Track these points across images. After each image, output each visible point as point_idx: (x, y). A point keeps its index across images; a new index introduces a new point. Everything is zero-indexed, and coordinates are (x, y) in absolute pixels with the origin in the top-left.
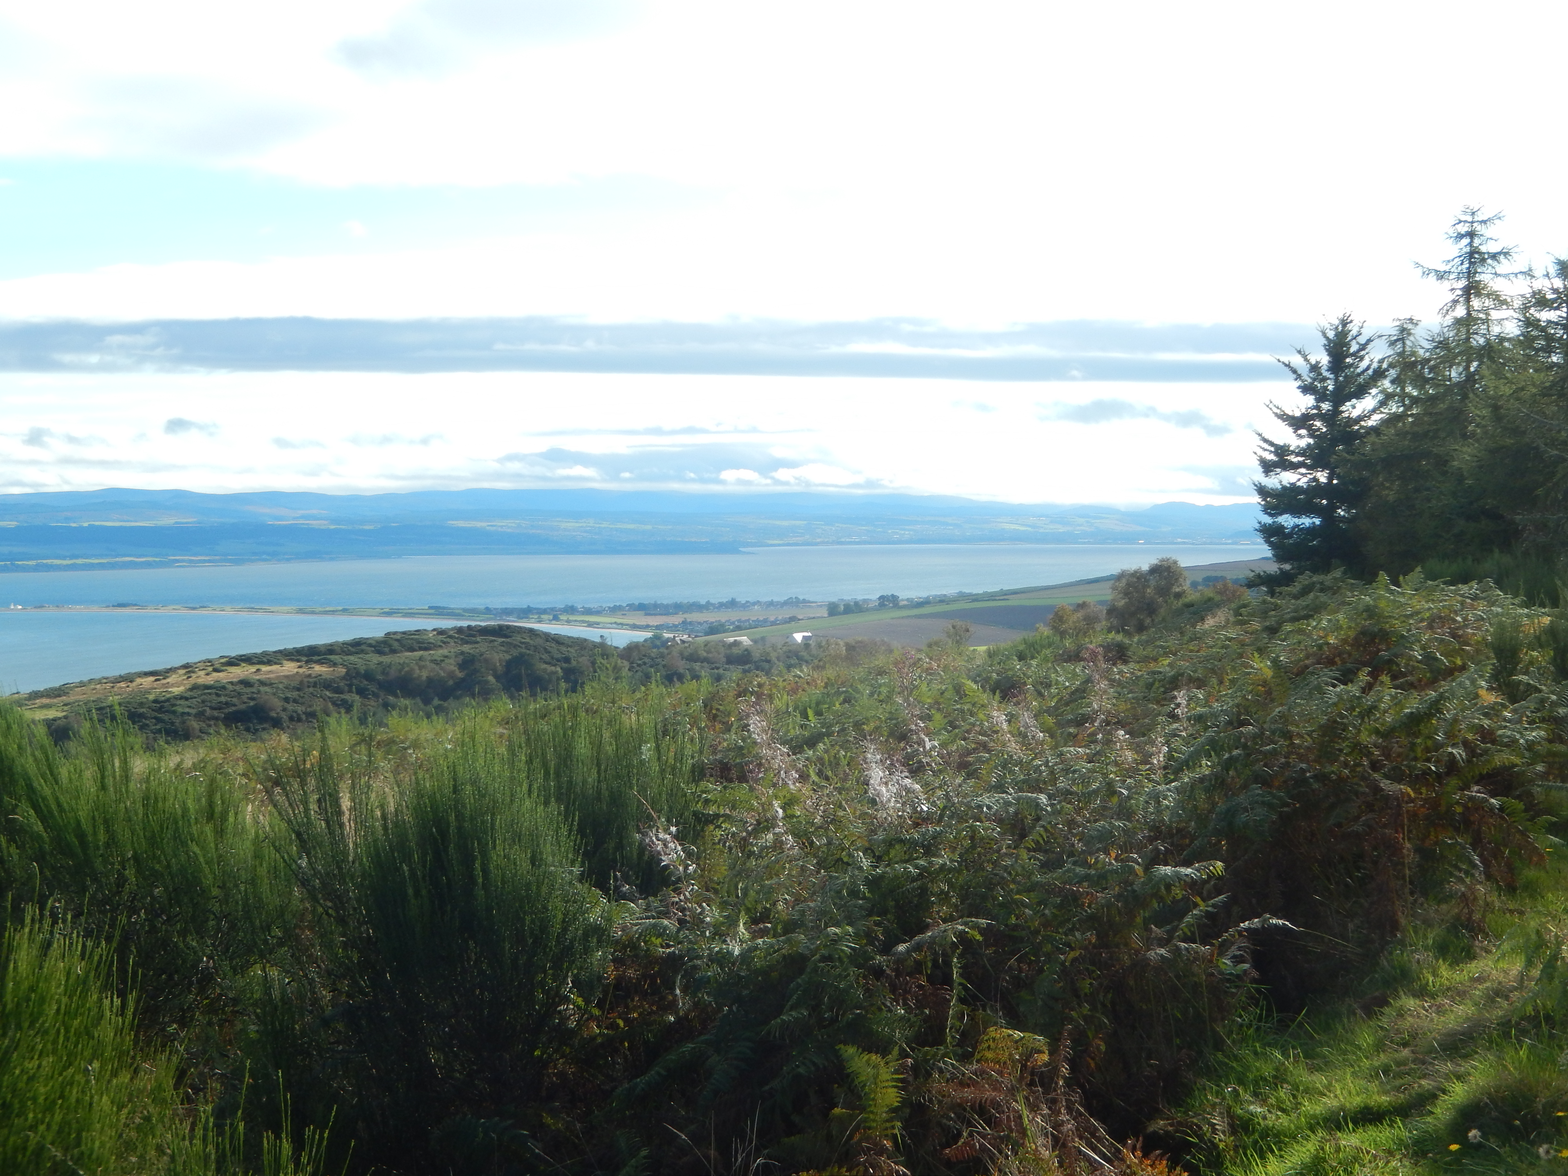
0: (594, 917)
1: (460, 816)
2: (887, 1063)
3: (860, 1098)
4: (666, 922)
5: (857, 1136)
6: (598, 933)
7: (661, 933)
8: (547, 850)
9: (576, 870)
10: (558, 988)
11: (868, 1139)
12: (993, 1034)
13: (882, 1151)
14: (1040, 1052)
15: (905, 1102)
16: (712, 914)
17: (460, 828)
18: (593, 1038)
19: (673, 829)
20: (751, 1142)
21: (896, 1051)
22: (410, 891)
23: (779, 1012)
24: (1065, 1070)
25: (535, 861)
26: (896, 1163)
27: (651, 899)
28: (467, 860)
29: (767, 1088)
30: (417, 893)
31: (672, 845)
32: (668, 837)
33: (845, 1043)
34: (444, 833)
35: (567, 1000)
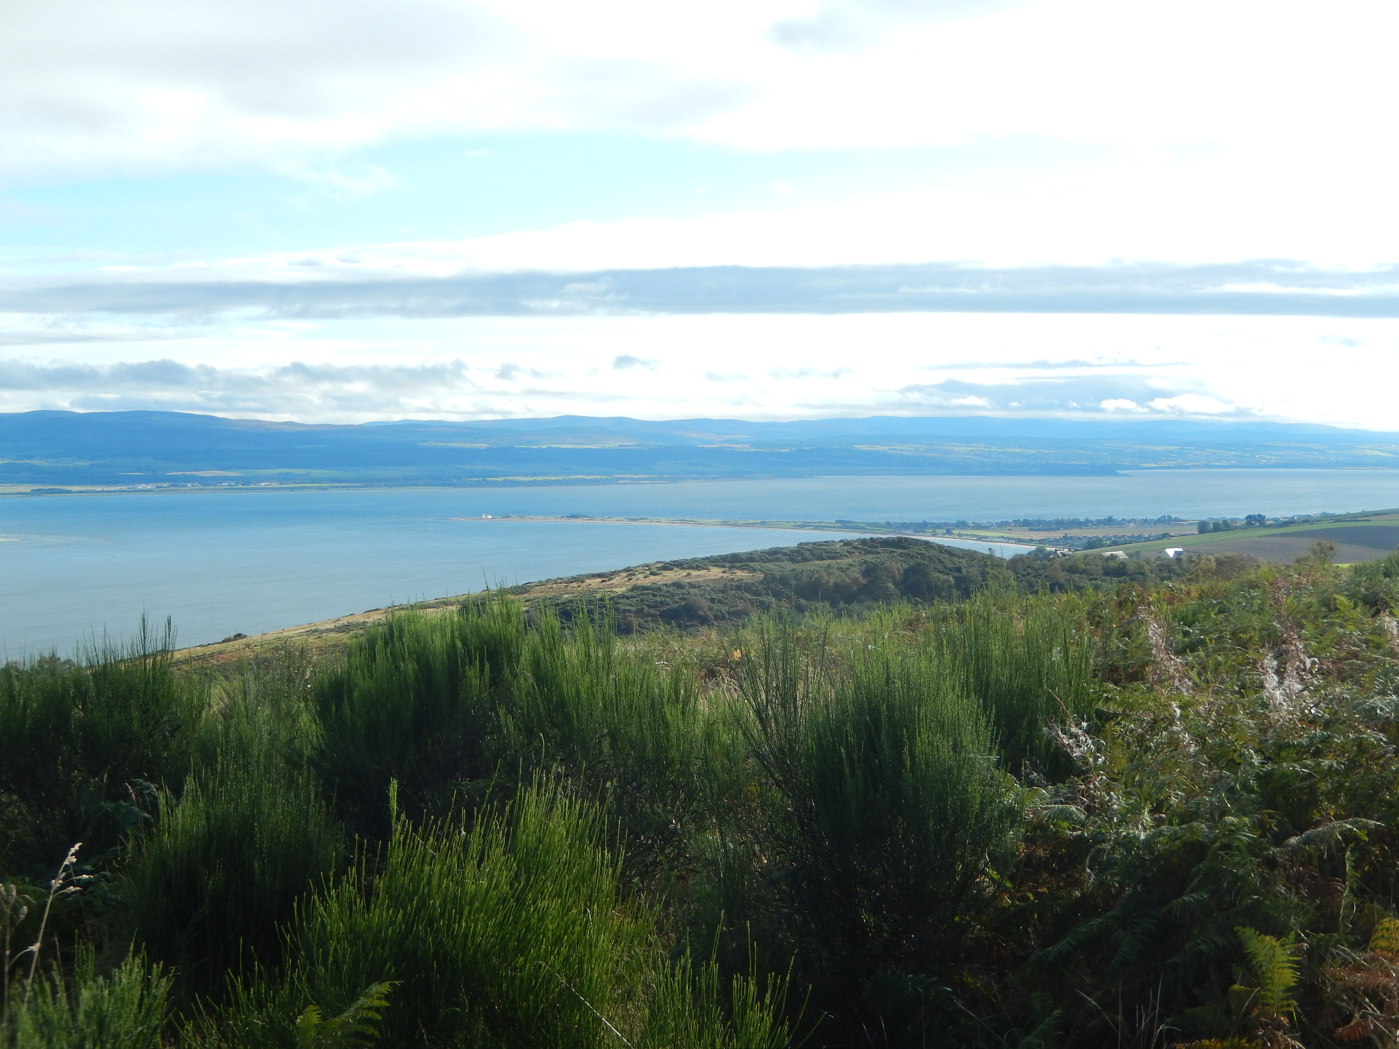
0: (1009, 799)
1: (891, 708)
2: (1283, 945)
3: (1257, 976)
4: (1073, 808)
5: (1256, 1012)
6: (1012, 815)
7: (1068, 817)
8: (967, 739)
9: (994, 758)
10: (977, 861)
11: (1266, 1014)
12: (1387, 925)
13: (1279, 1026)
15: (1300, 983)
16: (1118, 802)
17: (890, 717)
18: (1006, 909)
19: (1084, 724)
20: (1154, 1009)
21: (1292, 935)
22: (847, 771)
23: (1180, 893)
25: (957, 748)
26: (1292, 1038)
27: (1060, 785)
28: (897, 745)
29: (1169, 961)
30: (853, 773)
31: (1082, 738)
32: (1080, 732)
33: (1244, 925)
34: (876, 720)
35: (983, 872)
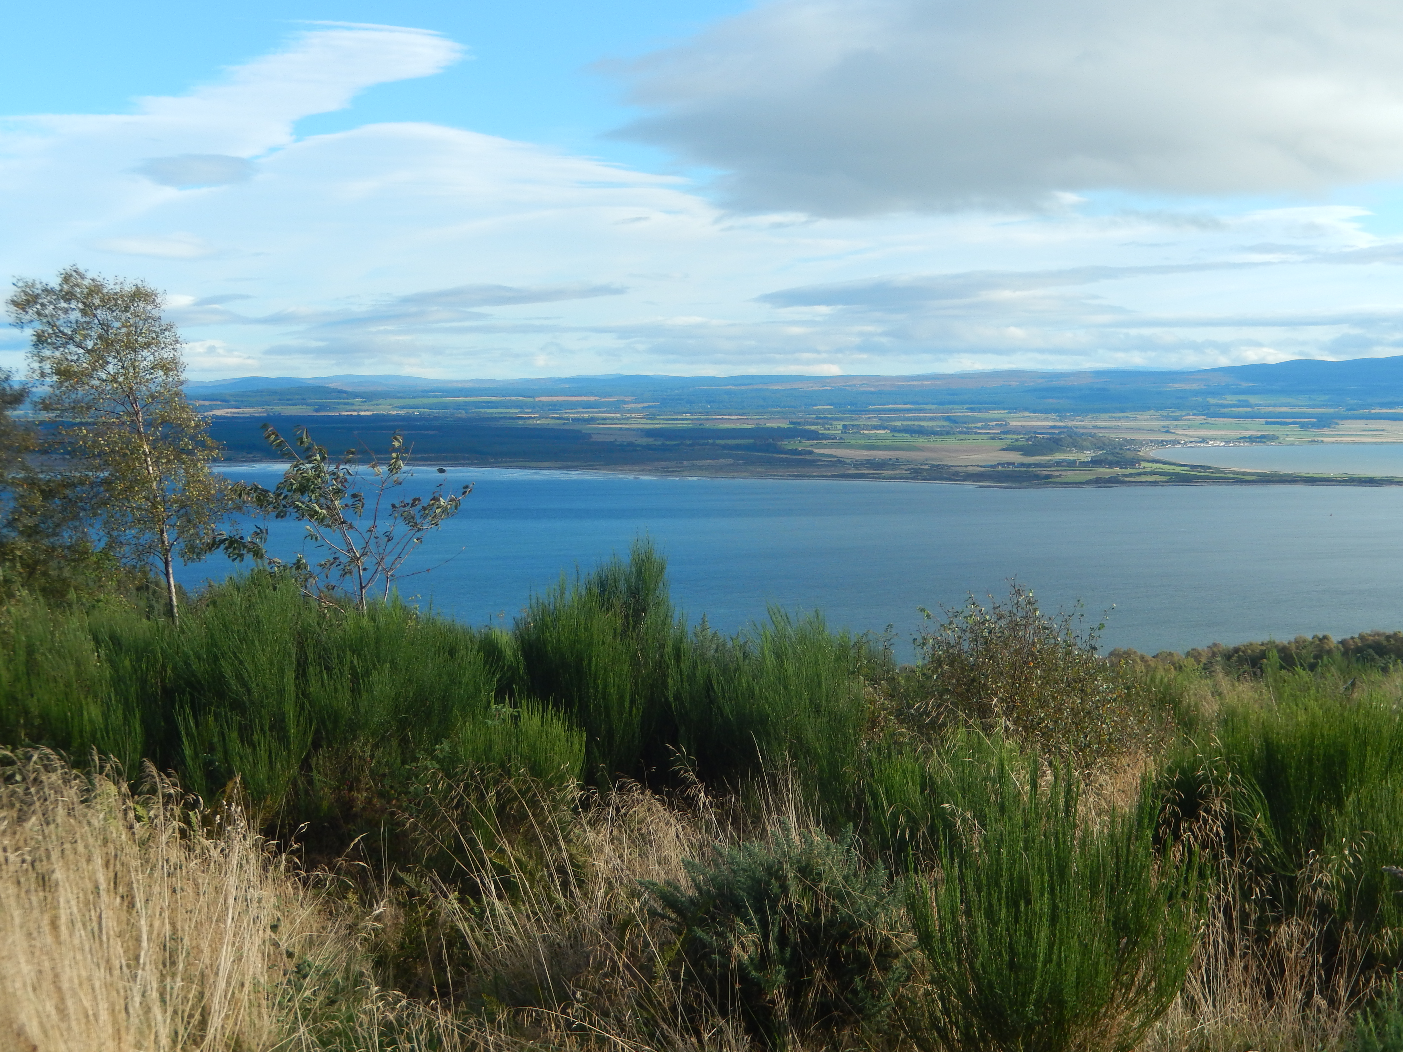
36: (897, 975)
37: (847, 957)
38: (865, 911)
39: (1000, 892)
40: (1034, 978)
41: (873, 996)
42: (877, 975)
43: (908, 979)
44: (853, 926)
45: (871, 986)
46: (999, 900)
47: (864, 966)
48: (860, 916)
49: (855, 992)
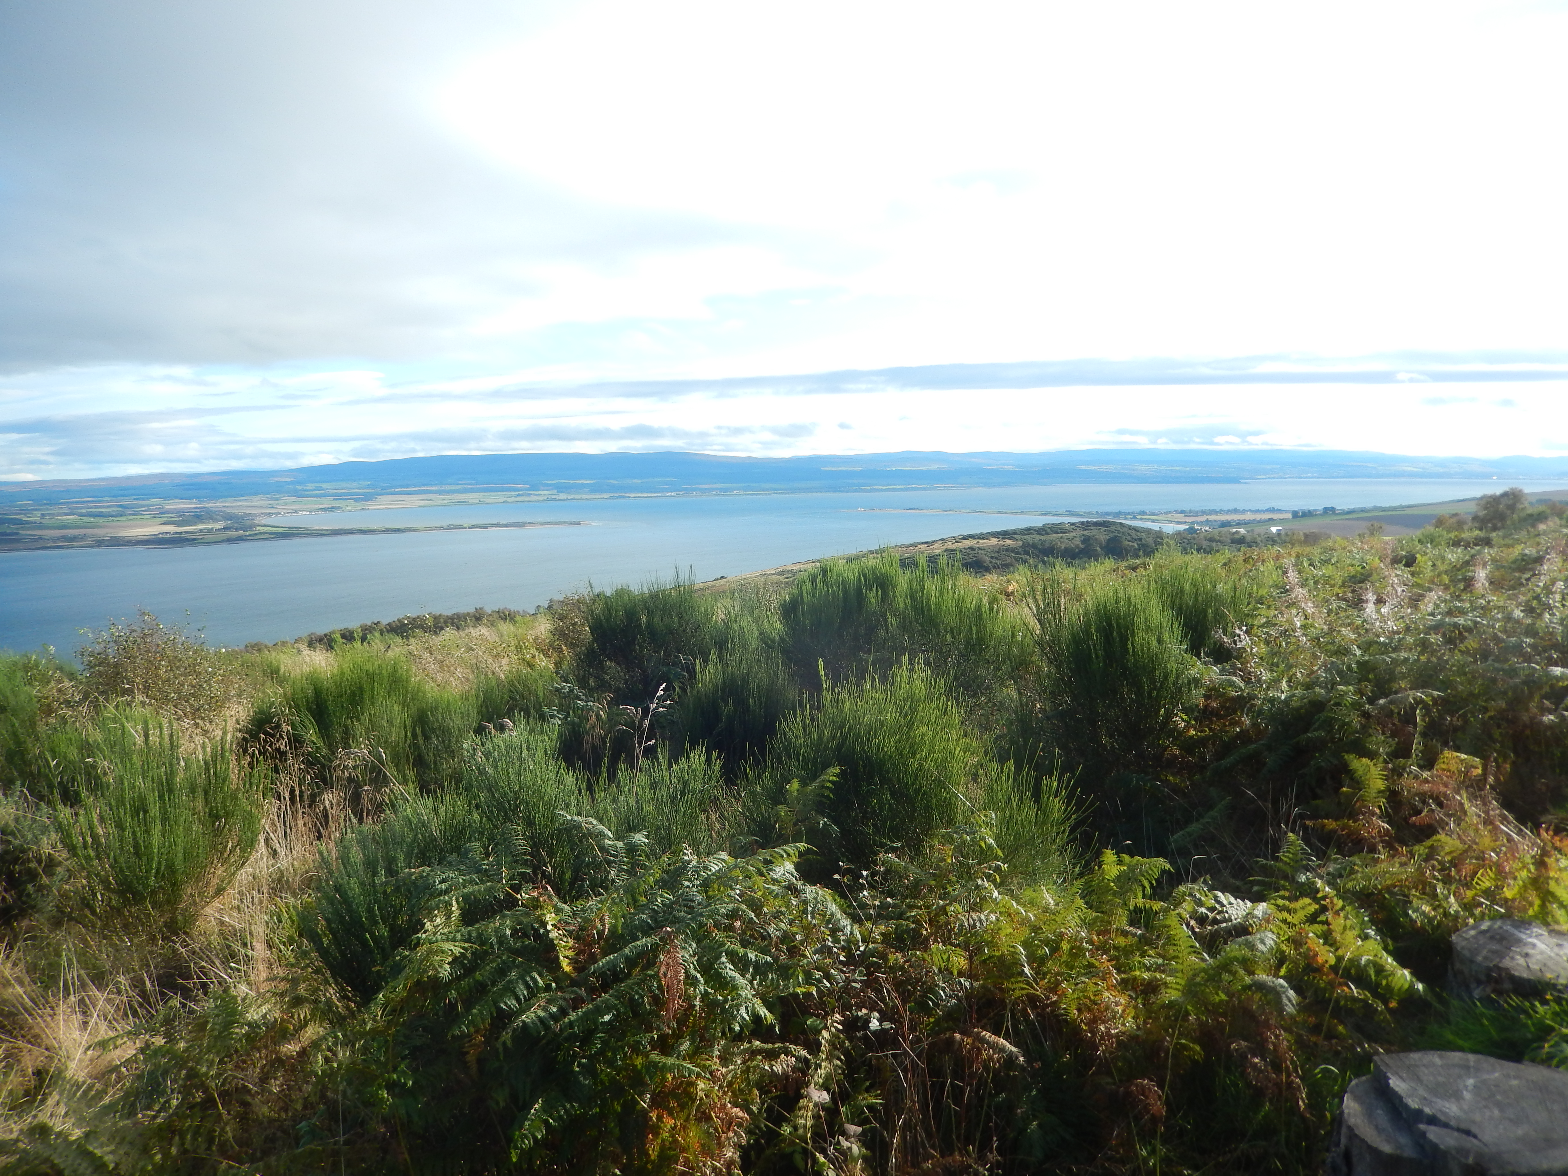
0: (1193, 672)
1: (1118, 617)
2: (1375, 765)
3: (1358, 783)
4: (1234, 679)
5: (1358, 804)
6: (1196, 682)
7: (1232, 684)
8: (1166, 637)
9: (1184, 647)
10: (1174, 708)
11: (1365, 807)
12: (1447, 755)
13: (1373, 814)
14: (1477, 768)
15: (1388, 788)
16: (1266, 676)
17: (1118, 622)
18: (1192, 737)
19: (1244, 628)
20: (1291, 800)
21: (1381, 759)
22: (1093, 655)
23: (1306, 730)
24: (1491, 779)
25: (1160, 641)
26: (1383, 822)
27: (1225, 664)
28: (1124, 639)
29: (1300, 772)
30: (1097, 656)
31: (1243, 637)
32: (1242, 633)
33: (1348, 752)
34: (1110, 624)
35: (1177, 715)
36: (60, 877)
37: (20, 873)
38: (31, 840)
39: (125, 809)
40: (152, 859)
41: (43, 895)
42: (45, 880)
43: (70, 877)
44: (23, 851)
45: (40, 888)
46: (125, 813)
47: (33, 876)
48: (28, 843)
49: (29, 895)
